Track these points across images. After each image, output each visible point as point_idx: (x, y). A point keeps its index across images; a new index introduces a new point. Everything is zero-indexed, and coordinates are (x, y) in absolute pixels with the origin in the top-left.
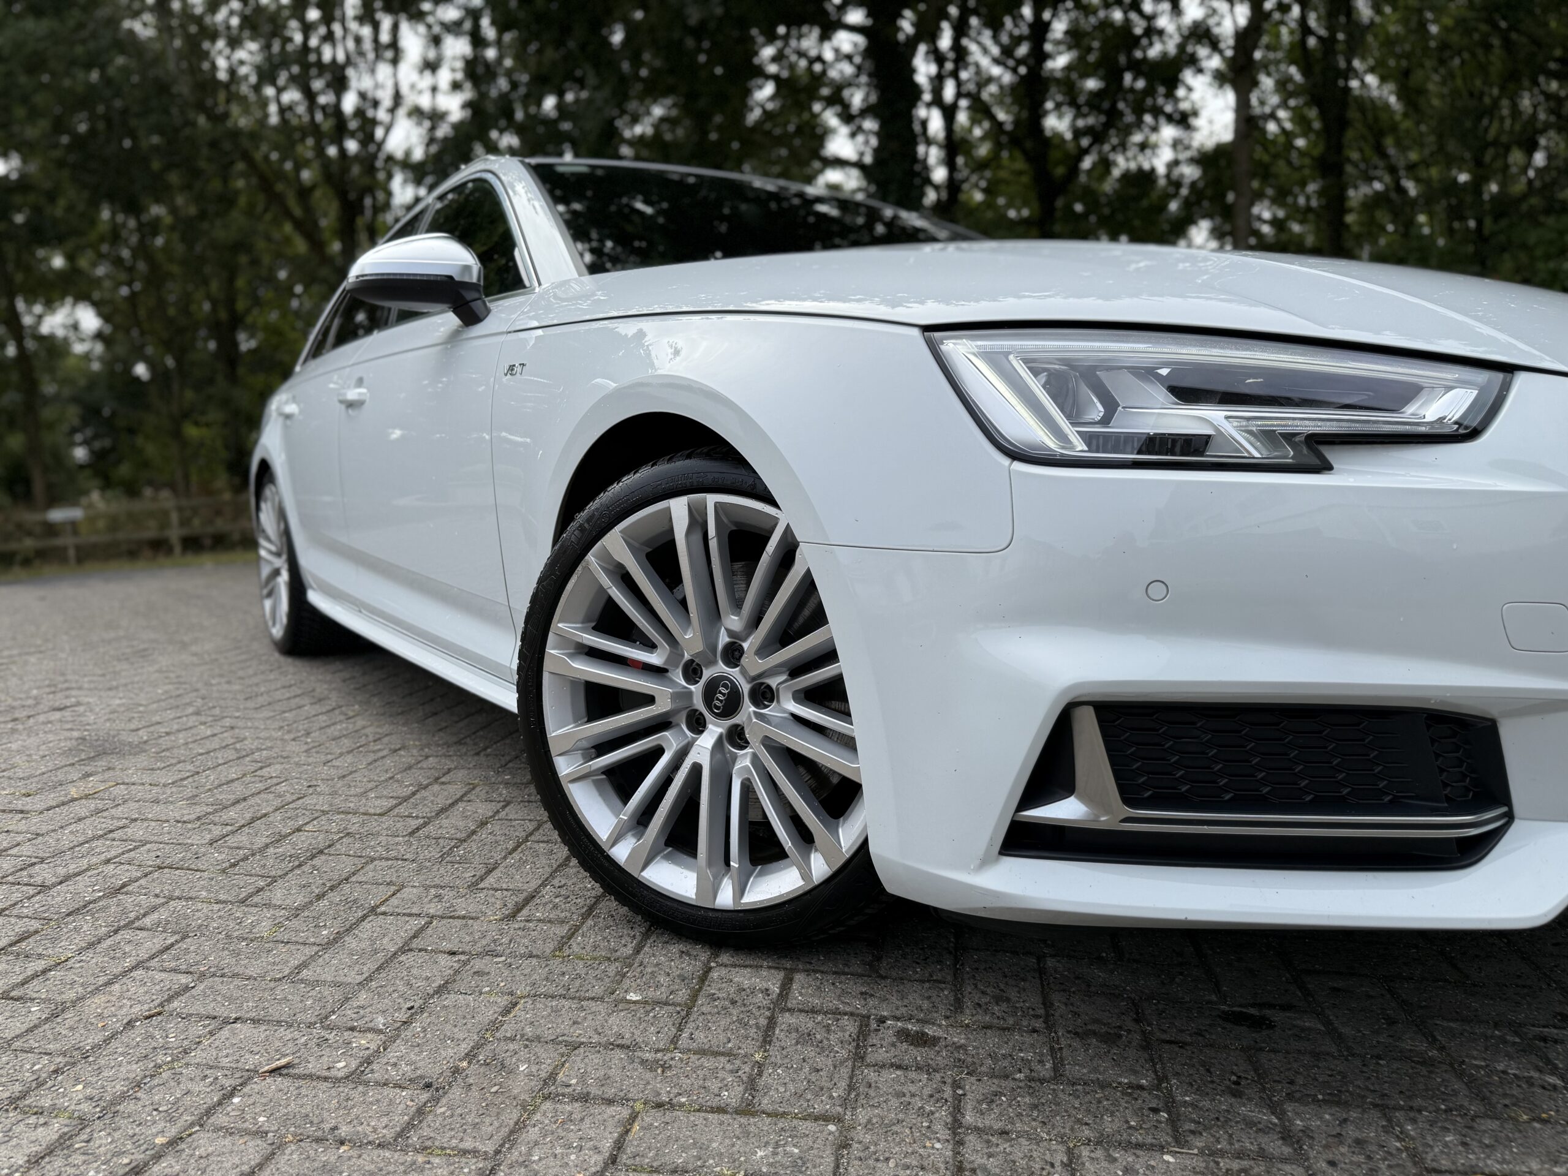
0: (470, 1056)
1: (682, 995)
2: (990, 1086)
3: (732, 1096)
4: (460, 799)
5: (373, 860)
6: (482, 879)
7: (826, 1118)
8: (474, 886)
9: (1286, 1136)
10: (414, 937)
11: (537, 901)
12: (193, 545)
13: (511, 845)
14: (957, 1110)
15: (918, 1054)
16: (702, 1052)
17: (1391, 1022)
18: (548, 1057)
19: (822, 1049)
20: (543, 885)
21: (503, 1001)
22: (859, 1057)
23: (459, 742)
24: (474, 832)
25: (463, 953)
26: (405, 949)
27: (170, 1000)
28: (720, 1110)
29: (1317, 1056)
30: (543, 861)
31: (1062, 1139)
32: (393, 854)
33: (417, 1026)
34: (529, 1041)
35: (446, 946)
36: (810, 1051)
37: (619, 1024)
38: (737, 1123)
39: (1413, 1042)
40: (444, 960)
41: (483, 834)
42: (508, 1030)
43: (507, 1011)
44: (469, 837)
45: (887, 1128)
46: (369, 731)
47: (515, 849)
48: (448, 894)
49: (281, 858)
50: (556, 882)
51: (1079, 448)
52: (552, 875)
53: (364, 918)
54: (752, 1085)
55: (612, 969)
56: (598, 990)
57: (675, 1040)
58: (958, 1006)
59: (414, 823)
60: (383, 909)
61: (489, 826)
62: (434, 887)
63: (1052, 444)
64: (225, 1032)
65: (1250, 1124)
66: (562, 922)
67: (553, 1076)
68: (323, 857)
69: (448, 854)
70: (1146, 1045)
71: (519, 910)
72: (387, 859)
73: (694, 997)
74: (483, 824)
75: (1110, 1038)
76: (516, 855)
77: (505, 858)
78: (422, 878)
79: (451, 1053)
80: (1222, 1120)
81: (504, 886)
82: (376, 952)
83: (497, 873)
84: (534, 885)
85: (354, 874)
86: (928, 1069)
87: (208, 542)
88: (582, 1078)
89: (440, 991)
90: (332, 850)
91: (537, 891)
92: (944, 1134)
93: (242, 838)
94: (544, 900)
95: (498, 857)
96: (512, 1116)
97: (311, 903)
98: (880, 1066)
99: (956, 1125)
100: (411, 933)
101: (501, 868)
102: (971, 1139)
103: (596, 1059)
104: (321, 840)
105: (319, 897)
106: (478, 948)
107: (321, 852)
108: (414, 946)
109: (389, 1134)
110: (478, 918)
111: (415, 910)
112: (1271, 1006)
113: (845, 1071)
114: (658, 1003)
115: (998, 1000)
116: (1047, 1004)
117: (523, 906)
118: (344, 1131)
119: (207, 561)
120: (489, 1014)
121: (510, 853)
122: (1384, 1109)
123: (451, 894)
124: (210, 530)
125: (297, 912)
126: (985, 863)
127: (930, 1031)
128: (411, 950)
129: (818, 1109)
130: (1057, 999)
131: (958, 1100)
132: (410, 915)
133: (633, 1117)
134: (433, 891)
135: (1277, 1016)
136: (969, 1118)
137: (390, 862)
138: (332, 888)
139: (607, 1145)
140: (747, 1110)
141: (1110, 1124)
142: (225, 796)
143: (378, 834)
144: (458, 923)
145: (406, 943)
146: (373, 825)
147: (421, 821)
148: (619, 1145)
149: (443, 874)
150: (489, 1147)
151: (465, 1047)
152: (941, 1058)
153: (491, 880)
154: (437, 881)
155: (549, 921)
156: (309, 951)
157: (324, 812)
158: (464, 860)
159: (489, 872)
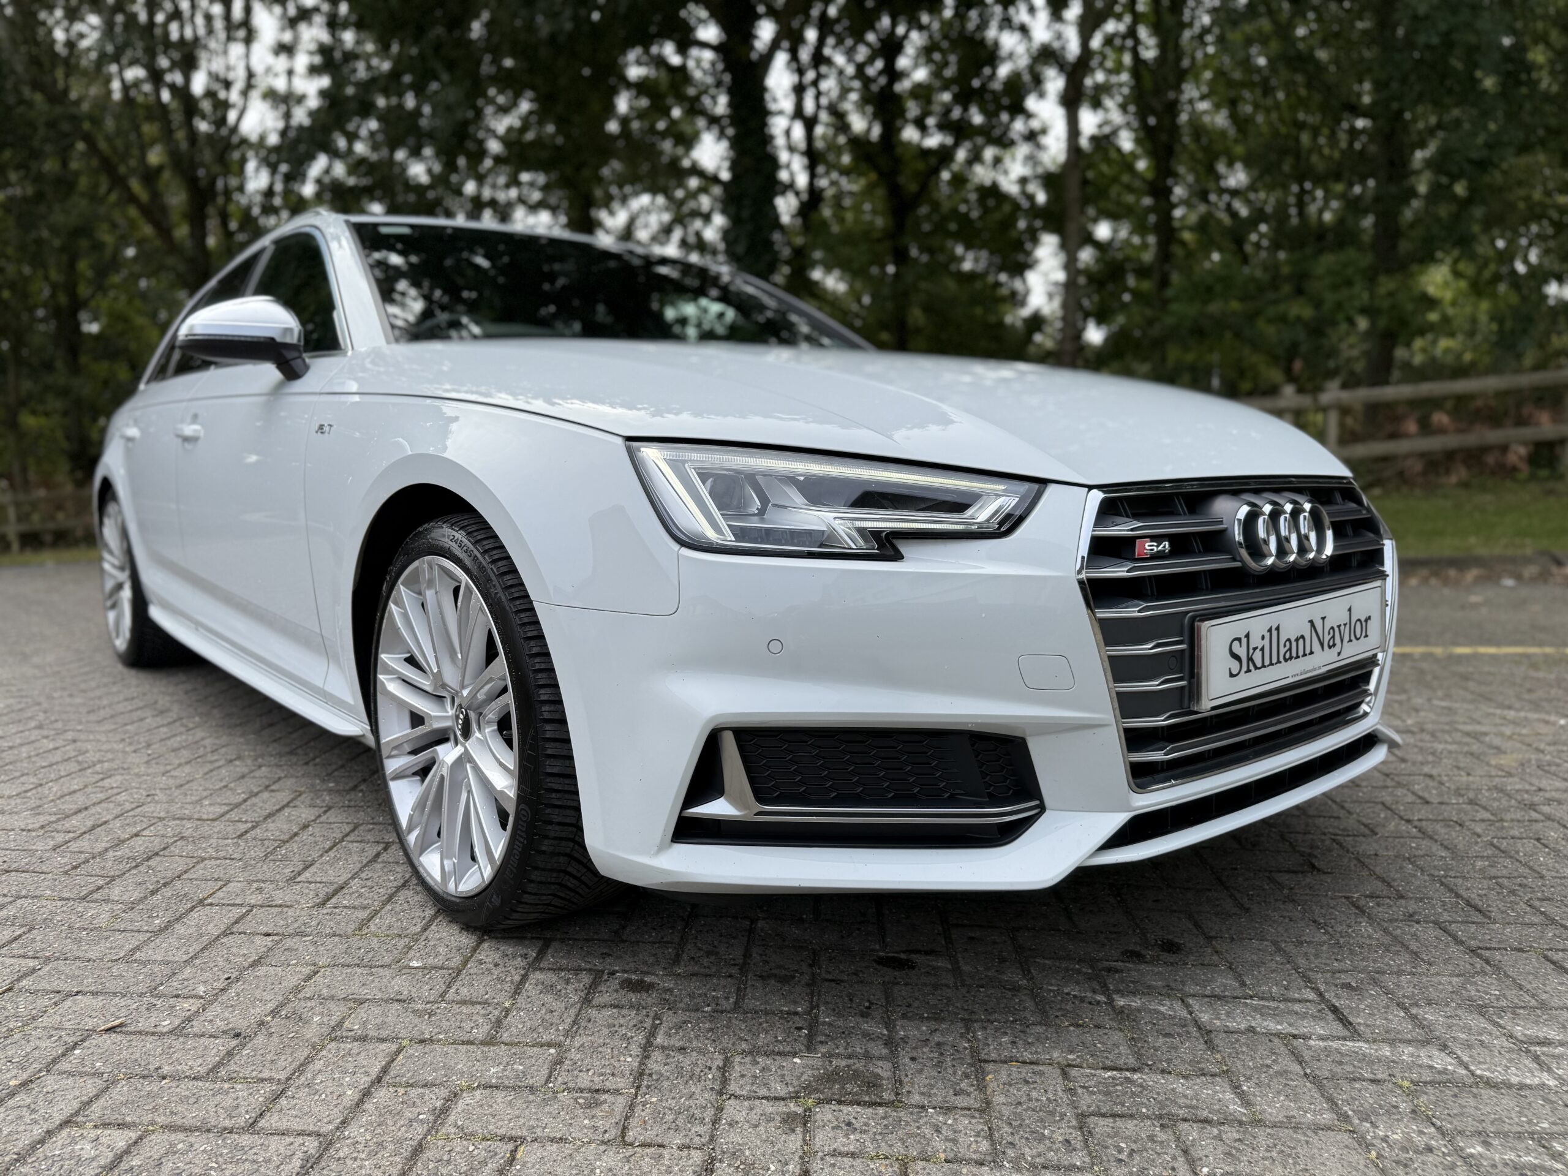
0: (274, 1013)
1: (456, 961)
2: (681, 1016)
3: (479, 1033)
4: (287, 805)
5: (203, 859)
6: (299, 874)
7: (549, 1045)
8: (292, 880)
9: (889, 1043)
10: (236, 922)
11: (345, 891)
12: (32, 541)
13: (327, 845)
14: (652, 1034)
15: (633, 997)
16: (464, 1002)
17: (1003, 960)
18: (337, 1011)
19: (558, 996)
20: (353, 878)
21: (307, 970)
22: (587, 1001)
23: (292, 753)
24: (296, 834)
25: (275, 934)
26: (227, 933)
27: (19, 980)
28: (470, 1043)
29: (936, 987)
30: (356, 858)
31: (724, 1051)
32: (222, 854)
33: (232, 992)
34: (323, 1000)
35: (263, 929)
36: (549, 998)
37: (400, 984)
38: (478, 1051)
39: (1013, 976)
40: (259, 941)
41: (304, 835)
42: (308, 992)
43: (309, 978)
44: (291, 838)
45: (595, 1050)
46: (207, 742)
47: (330, 849)
48: (268, 887)
49: (119, 860)
50: (364, 876)
51: (729, 539)
52: (361, 870)
53: (192, 909)
54: (498, 1024)
55: (401, 944)
56: (387, 959)
57: (443, 995)
58: (676, 960)
59: (243, 827)
60: (209, 901)
61: (310, 828)
62: (257, 881)
63: (711, 535)
64: (68, 1003)
65: (866, 1035)
66: (365, 907)
67: (340, 1024)
68: (158, 859)
69: (271, 853)
70: (812, 983)
71: (328, 899)
72: (217, 859)
73: (465, 963)
74: (305, 827)
75: (785, 980)
76: (332, 854)
77: (321, 856)
78: (246, 874)
79: (259, 1011)
80: (846, 1034)
81: (318, 879)
82: (201, 935)
83: (313, 869)
84: (343, 878)
85: (186, 872)
86: (638, 1007)
87: (48, 538)
88: (364, 1024)
89: (254, 965)
90: (166, 852)
91: (346, 883)
92: (635, 1050)
93: (84, 844)
94: (351, 890)
95: (316, 855)
96: (302, 1054)
97: (146, 897)
98: (601, 1007)
99: (647, 1047)
100: (233, 920)
101: (317, 865)
102: (657, 1055)
103: (377, 1010)
104: (157, 844)
105: (153, 893)
106: (291, 930)
107: (157, 854)
108: (235, 930)
109: (203, 1071)
110: (292, 906)
111: (238, 901)
112: (918, 952)
113: (573, 1012)
114: (435, 968)
115: (709, 954)
116: (747, 955)
117: (333, 896)
118: (166, 1069)
119: (48, 559)
120: (294, 981)
121: (326, 852)
122: (967, 1023)
123: (271, 887)
124: (51, 526)
125: (132, 907)
126: (661, 849)
127: (648, 979)
128: (232, 933)
129: (546, 1038)
130: (755, 952)
131: (655, 1028)
132: (234, 905)
133: (399, 1051)
134: (255, 885)
135: (919, 959)
136: (659, 1040)
137: (219, 862)
138: (165, 885)
139: (375, 1070)
140: (490, 1041)
141: (762, 1039)
142: (68, 806)
143: (210, 837)
144: (274, 910)
145: (228, 928)
146: (206, 829)
147: (249, 825)
148: (385, 1070)
149: (266, 870)
150: (283, 1076)
151: (270, 1006)
152: (650, 999)
153: (307, 875)
154: (260, 877)
155: (355, 908)
156: (142, 937)
157: (161, 819)
158: (285, 858)
159: (306, 868)
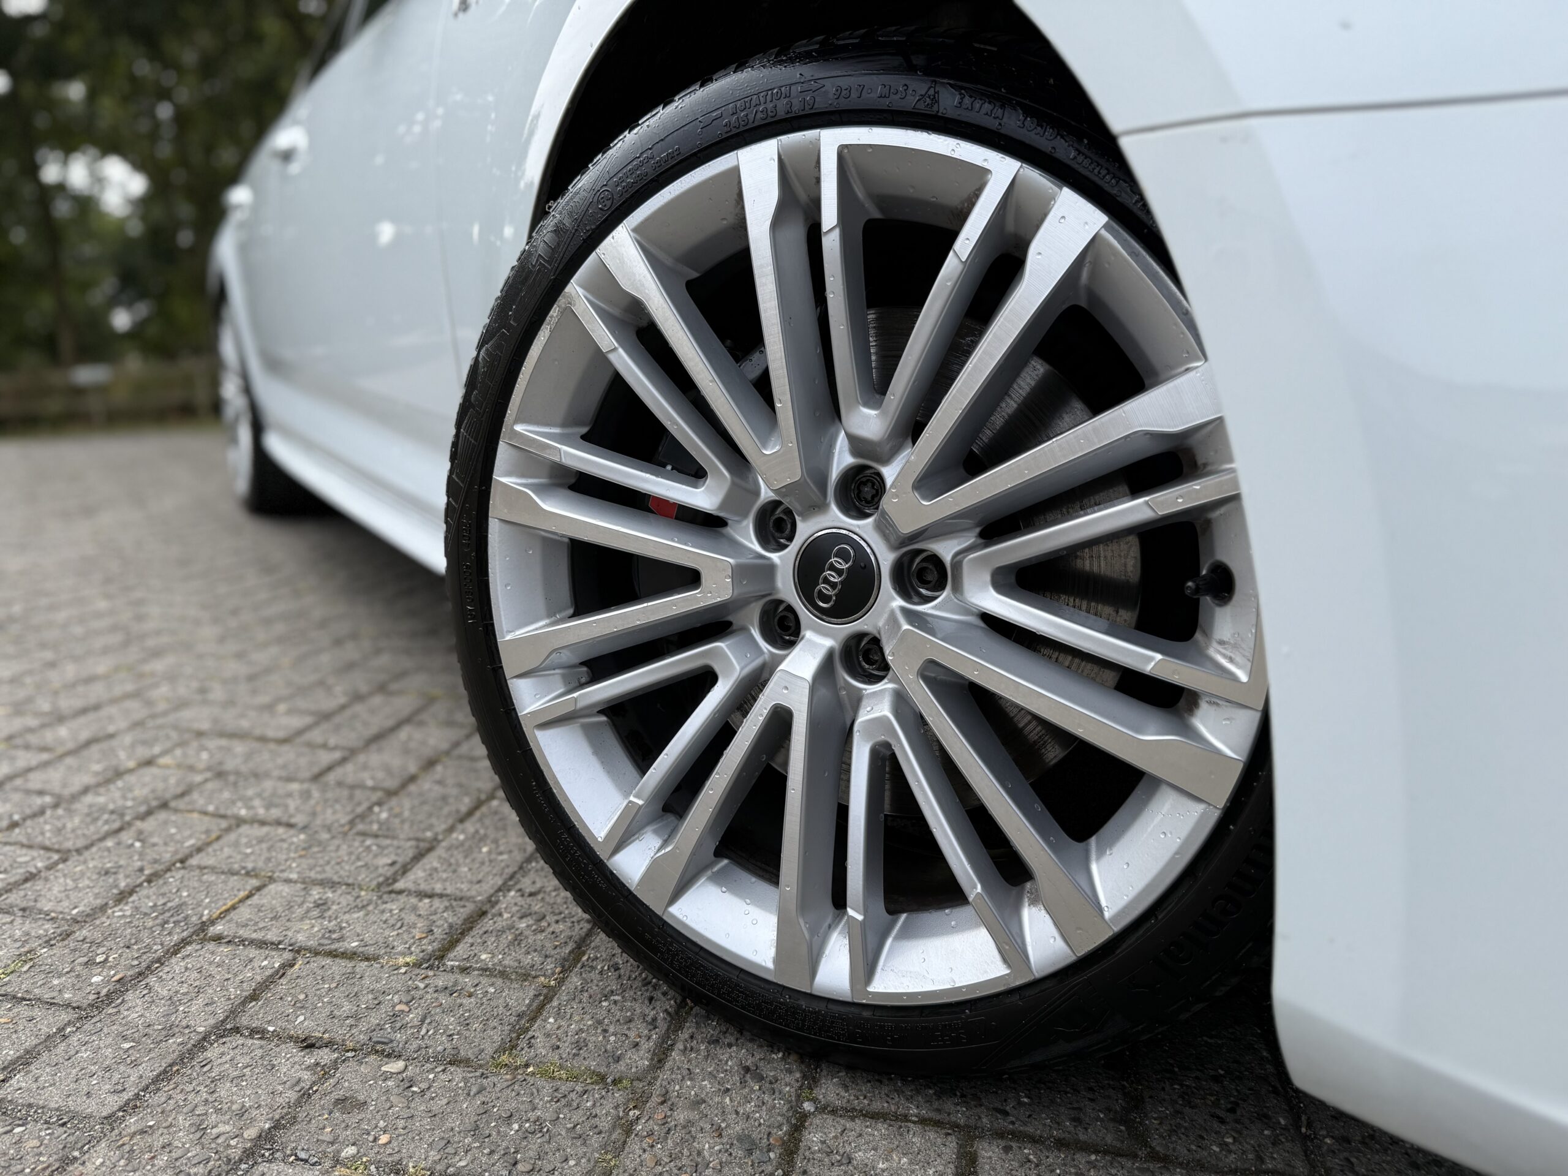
5: (240, 821)
6: (405, 870)
8: (387, 887)
10: (254, 997)
11: (488, 923)
13: (466, 803)
20: (504, 888)
24: (413, 779)
25: (329, 1044)
26: (226, 1029)
30: (512, 838)
32: (275, 813)
35: (302, 1023)
40: (288, 1063)
41: (426, 784)
44: (404, 785)
47: (470, 813)
48: (338, 898)
49: (93, 816)
50: (526, 883)
53: (179, 946)
55: (607, 1109)
59: (325, 758)
60: (218, 928)
61: (439, 768)
62: (322, 883)
66: (526, 976)
68: (162, 815)
69: (362, 817)
71: (452, 943)
72: (263, 823)
74: (430, 764)
76: (470, 826)
77: (451, 829)
78: (305, 863)
81: (438, 888)
82: (169, 1031)
83: (431, 861)
84: (488, 887)
85: (199, 850)
90: (181, 804)
91: (492, 901)
93: (54, 778)
94: (500, 923)
95: (441, 827)
97: (103, 908)
100: (248, 989)
101: (440, 851)
104: (173, 782)
105: (123, 897)
106: (360, 1034)
107: (164, 805)
108: (244, 1020)
110: (376, 958)
111: (272, 936)
117: (463, 934)
121: (462, 820)
123: (344, 901)
128: (237, 1030)
132: (262, 944)
134: (316, 893)
137: (265, 829)
138: (151, 878)
142: (67, 703)
143: (267, 775)
144: (339, 967)
145: (233, 1013)
146: (265, 758)
147: (337, 755)
153: (417, 875)
154: (329, 873)
155: (503, 974)
156: (48, 1022)
157: (200, 734)
158: (386, 832)
159: (419, 856)
